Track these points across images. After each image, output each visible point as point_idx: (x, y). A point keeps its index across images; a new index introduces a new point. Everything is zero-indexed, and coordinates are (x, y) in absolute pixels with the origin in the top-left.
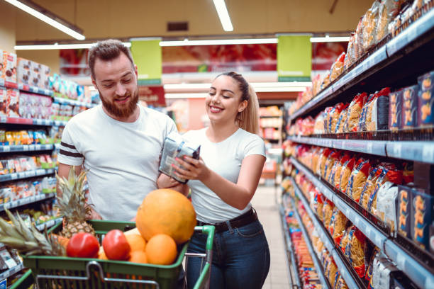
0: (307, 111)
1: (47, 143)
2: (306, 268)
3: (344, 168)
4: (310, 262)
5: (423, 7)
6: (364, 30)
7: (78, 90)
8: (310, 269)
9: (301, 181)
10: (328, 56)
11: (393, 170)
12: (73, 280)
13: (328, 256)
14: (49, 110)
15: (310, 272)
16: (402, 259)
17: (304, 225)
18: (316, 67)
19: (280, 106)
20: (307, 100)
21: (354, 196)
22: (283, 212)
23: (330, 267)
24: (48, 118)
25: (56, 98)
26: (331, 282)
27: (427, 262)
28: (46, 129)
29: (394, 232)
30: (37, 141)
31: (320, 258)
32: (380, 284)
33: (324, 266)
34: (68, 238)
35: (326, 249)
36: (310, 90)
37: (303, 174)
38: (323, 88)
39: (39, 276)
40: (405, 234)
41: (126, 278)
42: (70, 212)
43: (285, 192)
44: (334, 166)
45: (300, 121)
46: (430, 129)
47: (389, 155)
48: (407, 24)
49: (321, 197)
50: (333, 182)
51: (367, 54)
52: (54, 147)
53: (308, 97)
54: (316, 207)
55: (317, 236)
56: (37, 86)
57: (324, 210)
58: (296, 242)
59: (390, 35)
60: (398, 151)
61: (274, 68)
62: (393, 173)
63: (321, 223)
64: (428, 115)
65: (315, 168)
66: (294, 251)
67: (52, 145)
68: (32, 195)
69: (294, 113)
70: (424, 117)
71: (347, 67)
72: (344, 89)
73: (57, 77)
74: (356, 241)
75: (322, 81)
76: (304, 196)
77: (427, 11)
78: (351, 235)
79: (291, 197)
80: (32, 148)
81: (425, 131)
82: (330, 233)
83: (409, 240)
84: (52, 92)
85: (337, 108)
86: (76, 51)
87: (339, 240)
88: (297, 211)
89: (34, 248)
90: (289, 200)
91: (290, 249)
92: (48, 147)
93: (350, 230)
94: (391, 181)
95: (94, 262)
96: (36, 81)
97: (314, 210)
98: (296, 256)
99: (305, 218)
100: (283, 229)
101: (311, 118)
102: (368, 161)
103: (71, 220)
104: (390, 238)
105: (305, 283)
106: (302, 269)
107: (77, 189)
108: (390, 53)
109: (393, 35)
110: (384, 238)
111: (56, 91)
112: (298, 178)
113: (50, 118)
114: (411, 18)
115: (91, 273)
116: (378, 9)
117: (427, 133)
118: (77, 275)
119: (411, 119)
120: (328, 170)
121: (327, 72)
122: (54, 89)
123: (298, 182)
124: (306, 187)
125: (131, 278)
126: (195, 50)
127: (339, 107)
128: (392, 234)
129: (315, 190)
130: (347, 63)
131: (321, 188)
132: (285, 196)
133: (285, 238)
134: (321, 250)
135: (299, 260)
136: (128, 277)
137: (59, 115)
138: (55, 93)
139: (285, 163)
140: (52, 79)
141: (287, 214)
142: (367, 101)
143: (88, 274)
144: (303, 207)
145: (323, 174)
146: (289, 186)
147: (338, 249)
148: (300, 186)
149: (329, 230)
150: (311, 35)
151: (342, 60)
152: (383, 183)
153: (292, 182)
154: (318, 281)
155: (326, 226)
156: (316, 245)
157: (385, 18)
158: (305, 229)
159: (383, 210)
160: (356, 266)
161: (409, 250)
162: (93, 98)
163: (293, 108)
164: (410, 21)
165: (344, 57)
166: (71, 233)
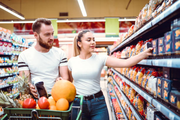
0: (118, 49)
1: (10, 63)
2: (118, 113)
3: (134, 71)
4: (120, 111)
5: (166, 6)
6: (142, 16)
7: (23, 40)
8: (120, 114)
9: (116, 78)
10: (125, 27)
11: (154, 71)
12: (25, 118)
13: (128, 107)
14: (11, 49)
15: (120, 115)
16: (159, 107)
17: (117, 96)
18: (121, 31)
19: (106, 47)
20: (118, 44)
21: (139, 82)
22: (108, 91)
23: (129, 112)
24: (10, 52)
25: (13, 44)
26: (129, 118)
27: (169, 107)
28: (9, 57)
29: (155, 96)
30: (5, 62)
31: (124, 108)
32: (150, 117)
33: (126, 112)
34: (23, 101)
35: (127, 105)
36: (119, 40)
37: (116, 75)
38: (125, 39)
39: (11, 117)
40: (160, 96)
41: (48, 117)
42: (23, 90)
43: (109, 83)
44: (130, 71)
45: (115, 53)
46: (169, 54)
47: (153, 65)
48: (159, 13)
49: (125, 84)
50: (129, 77)
51: (143, 25)
52: (13, 64)
53: (119, 43)
54: (123, 88)
55: (123, 100)
56: (5, 38)
57: (126, 89)
58: (114, 103)
59: (153, 17)
60: (157, 63)
61: (104, 32)
62: (154, 72)
63: (125, 94)
64: (169, 49)
65: (122, 72)
66: (113, 106)
67: (12, 64)
68: (3, 85)
69: (112, 50)
70: (167, 49)
71: (135, 31)
72: (134, 40)
73: (14, 35)
74: (140, 100)
75: (124, 36)
76: (117, 83)
77: (168, 8)
78: (138, 98)
79: (112, 85)
80: (3, 64)
81: (168, 55)
82: (129, 98)
83: (162, 99)
84: (12, 41)
85: (131, 47)
86: (21, 24)
87: (132, 101)
88: (114, 90)
89: (9, 105)
90: (111, 86)
91: (112, 106)
92: (10, 64)
93: (137, 96)
94: (154, 76)
95: (34, 110)
96: (5, 36)
97: (122, 89)
98: (114, 108)
99: (118, 93)
100: (109, 98)
101: (119, 51)
102: (144, 68)
103: (23, 94)
104: (154, 98)
105: (118, 119)
106: (117, 113)
107: (26, 80)
108: (153, 25)
109: (154, 17)
110: (152, 98)
111: (14, 41)
112: (114, 76)
113: (11, 52)
114: (161, 11)
115: (33, 115)
116: (148, 7)
117: (168, 56)
118: (27, 116)
119: (162, 50)
120: (127, 72)
121: (126, 33)
122: (13, 40)
123: (114, 78)
124: (118, 80)
125: (50, 117)
126: (71, 24)
127: (132, 47)
128: (155, 97)
129: (122, 81)
130: (135, 29)
131: (124, 80)
132: (109, 84)
133: (109, 101)
134: (124, 105)
135: (115, 110)
136: (49, 116)
137: (15, 51)
138: (13, 42)
139: (109, 70)
140: (12, 36)
141: (110, 91)
142: (143, 44)
143: (32, 115)
144: (117, 88)
145: (125, 74)
146: (111, 80)
147: (132, 105)
148: (115, 80)
149: (128, 97)
150: (119, 18)
151: (133, 28)
152: (150, 76)
153: (112, 78)
154: (124, 118)
155: (127, 95)
156: (123, 103)
157: (150, 11)
158: (118, 97)
159: (151, 87)
160: (140, 111)
161: (162, 103)
162: (29, 44)
163: (112, 48)
164: (161, 12)
165: (133, 27)
166: (24, 99)
